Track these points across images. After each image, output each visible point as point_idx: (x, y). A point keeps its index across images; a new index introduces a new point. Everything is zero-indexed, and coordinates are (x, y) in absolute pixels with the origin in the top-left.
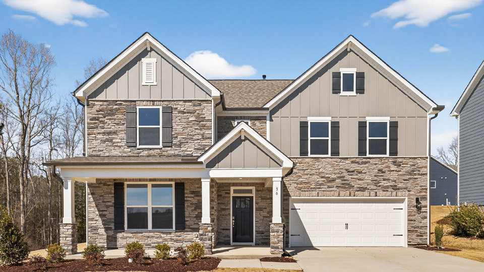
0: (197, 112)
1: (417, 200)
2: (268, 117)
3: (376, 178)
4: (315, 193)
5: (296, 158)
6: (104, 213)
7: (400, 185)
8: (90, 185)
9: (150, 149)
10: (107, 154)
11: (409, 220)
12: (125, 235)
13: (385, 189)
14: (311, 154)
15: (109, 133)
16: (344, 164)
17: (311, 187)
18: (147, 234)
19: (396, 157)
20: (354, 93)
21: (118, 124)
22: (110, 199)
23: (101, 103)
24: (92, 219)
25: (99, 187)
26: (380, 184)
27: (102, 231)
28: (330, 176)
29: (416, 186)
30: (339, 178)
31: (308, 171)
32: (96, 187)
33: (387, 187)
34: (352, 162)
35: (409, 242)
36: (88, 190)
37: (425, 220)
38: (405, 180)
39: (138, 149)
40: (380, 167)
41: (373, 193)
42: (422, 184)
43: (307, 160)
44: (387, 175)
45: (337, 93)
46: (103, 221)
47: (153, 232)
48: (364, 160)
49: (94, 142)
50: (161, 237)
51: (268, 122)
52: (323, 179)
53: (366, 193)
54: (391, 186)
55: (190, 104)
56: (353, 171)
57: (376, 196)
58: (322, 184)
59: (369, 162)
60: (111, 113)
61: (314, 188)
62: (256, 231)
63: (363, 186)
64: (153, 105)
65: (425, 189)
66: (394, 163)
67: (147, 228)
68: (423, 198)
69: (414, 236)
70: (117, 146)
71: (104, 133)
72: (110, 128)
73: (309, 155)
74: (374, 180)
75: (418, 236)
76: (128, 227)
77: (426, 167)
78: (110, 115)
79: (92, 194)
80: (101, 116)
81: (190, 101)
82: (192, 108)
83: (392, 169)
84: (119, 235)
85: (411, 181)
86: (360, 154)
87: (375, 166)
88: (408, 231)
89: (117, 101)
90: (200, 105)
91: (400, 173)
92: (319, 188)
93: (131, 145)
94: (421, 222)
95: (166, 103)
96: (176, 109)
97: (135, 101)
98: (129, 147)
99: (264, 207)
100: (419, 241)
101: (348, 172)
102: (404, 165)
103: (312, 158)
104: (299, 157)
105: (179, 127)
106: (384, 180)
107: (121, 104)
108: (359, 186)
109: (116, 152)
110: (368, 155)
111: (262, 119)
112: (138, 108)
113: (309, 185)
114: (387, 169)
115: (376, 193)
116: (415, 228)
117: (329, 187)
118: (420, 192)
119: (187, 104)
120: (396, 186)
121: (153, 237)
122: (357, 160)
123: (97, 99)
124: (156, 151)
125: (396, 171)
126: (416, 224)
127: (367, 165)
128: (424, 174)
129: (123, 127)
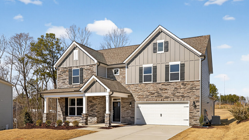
0: (91, 69)
1: (194, 102)
2: (126, 67)
3: (173, 92)
4: (145, 100)
5: (138, 84)
6: (62, 109)
7: (185, 95)
8: (59, 99)
9: (76, 85)
10: (63, 87)
11: (190, 113)
12: (69, 117)
13: (178, 97)
14: (144, 82)
15: (64, 80)
16: (159, 86)
17: (144, 97)
18: (75, 117)
19: (183, 81)
20: (163, 52)
21: (66, 76)
22: (64, 104)
23: (61, 69)
24: (59, 112)
25: (61, 100)
26: (175, 95)
27: (62, 116)
28: (152, 91)
29: (194, 95)
30: (156, 92)
31: (143, 90)
32: (60, 100)
33: (179, 96)
34: (162, 85)
35: (190, 123)
36: (58, 101)
37: (199, 112)
38: (188, 92)
39: (73, 85)
40: (175, 86)
41: (172, 99)
42: (197, 94)
43: (142, 85)
44: (179, 90)
45: (155, 53)
46: (62, 112)
47: (77, 117)
48: (168, 83)
49: (60, 83)
50: (79, 119)
51: (126, 69)
52: (149, 93)
53: (169, 99)
54: (181, 95)
55: (89, 66)
56: (163, 89)
57: (174, 101)
58: (149, 96)
59: (170, 84)
60: (65, 72)
61: (145, 98)
62: (121, 117)
63: (167, 96)
64: (77, 68)
65: (198, 97)
66: (183, 84)
67: (75, 115)
68: (197, 101)
69: (193, 121)
70: (66, 84)
71: (62, 80)
72: (64, 78)
73: (143, 83)
74: (172, 93)
75: (194, 120)
76: (70, 115)
77: (199, 86)
78: (64, 73)
79: (59, 102)
80: (62, 73)
81: (89, 65)
82: (90, 68)
83: (181, 87)
84: (67, 117)
85: (191, 93)
86: (166, 80)
87: (173, 86)
88: (190, 118)
89: (66, 67)
90: (92, 66)
91: (185, 89)
92: (147, 97)
93: (70, 83)
94: (196, 114)
95: (81, 67)
96: (84, 69)
97: (71, 67)
98: (70, 84)
99: (124, 106)
100: (195, 123)
101: (161, 89)
102: (188, 85)
103: (145, 84)
104: (139, 83)
105: (85, 76)
106: (178, 93)
107: (67, 68)
108: (165, 96)
109: (66, 86)
110: (170, 81)
111: (124, 68)
112: (72, 69)
113: (143, 96)
114: (179, 87)
115: (174, 99)
116: (193, 116)
117: (152, 97)
118: (196, 98)
119: (88, 66)
120: (183, 96)
121: (77, 118)
122: (165, 84)
123: (60, 67)
124: (78, 85)
125: (184, 88)
126: (194, 114)
127: (169, 86)
128: (198, 89)
129: (68, 77)
